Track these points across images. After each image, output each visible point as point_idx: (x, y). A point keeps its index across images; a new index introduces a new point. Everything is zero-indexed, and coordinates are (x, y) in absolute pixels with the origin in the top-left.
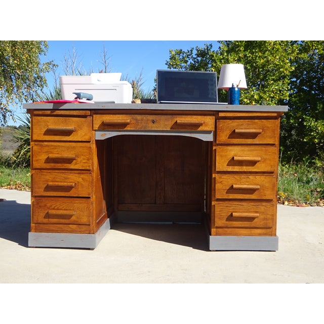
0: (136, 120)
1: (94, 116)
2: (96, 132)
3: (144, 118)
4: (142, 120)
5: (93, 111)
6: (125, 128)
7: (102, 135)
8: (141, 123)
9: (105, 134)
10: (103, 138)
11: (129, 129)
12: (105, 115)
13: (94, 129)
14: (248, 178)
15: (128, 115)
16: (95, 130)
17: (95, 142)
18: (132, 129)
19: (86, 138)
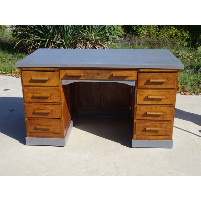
0: (87, 73)
1: (60, 70)
2: (62, 80)
3: (92, 72)
7: (66, 82)
8: (90, 75)
9: (68, 82)
10: (66, 84)
12: (67, 70)
13: (61, 78)
14: (156, 108)
15: (82, 70)
17: (61, 86)
18: (84, 79)
19: (56, 84)
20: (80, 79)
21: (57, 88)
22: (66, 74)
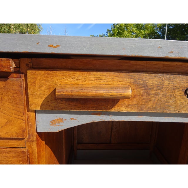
0: (145, 86)
1: (29, 73)
2: (39, 116)
3: (166, 83)
4: (160, 87)
5: (27, 60)
6: (113, 106)
7: (53, 122)
8: (156, 95)
9: (61, 120)
10: (55, 129)
11: (123, 109)
12: (58, 73)
13: (32, 108)
15: (122, 74)
16: (35, 111)
17: (35, 137)
18: (130, 110)
19: (13, 130)
20: (113, 110)
21: (16, 143)
22: (55, 90)
